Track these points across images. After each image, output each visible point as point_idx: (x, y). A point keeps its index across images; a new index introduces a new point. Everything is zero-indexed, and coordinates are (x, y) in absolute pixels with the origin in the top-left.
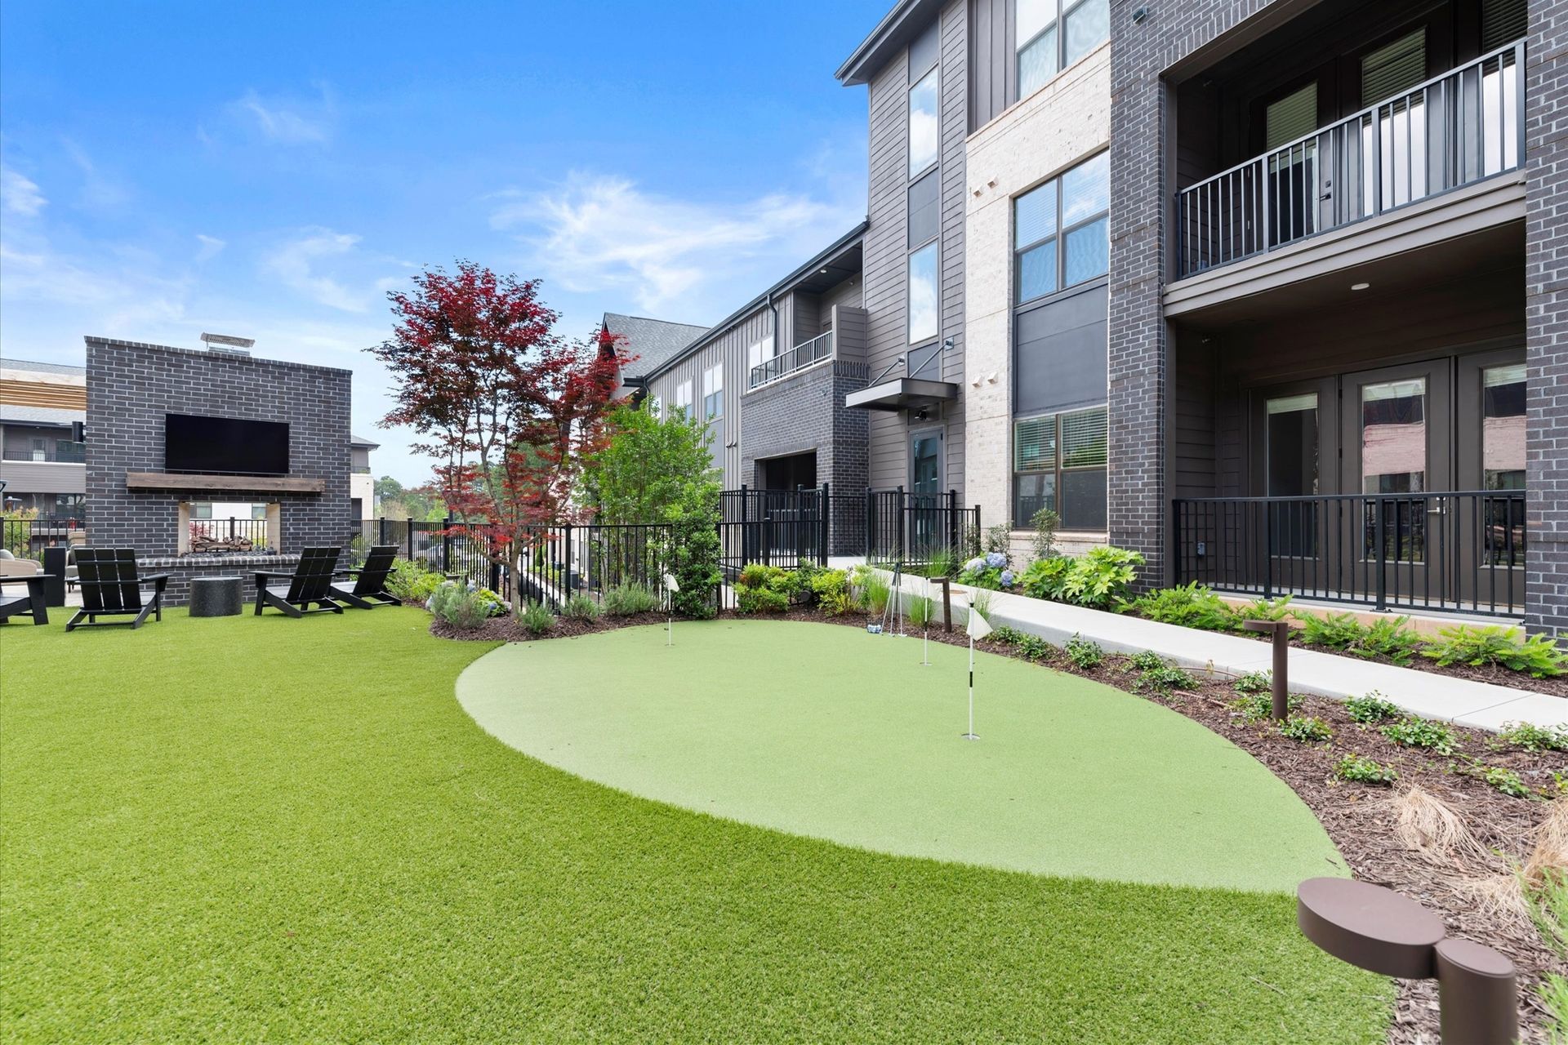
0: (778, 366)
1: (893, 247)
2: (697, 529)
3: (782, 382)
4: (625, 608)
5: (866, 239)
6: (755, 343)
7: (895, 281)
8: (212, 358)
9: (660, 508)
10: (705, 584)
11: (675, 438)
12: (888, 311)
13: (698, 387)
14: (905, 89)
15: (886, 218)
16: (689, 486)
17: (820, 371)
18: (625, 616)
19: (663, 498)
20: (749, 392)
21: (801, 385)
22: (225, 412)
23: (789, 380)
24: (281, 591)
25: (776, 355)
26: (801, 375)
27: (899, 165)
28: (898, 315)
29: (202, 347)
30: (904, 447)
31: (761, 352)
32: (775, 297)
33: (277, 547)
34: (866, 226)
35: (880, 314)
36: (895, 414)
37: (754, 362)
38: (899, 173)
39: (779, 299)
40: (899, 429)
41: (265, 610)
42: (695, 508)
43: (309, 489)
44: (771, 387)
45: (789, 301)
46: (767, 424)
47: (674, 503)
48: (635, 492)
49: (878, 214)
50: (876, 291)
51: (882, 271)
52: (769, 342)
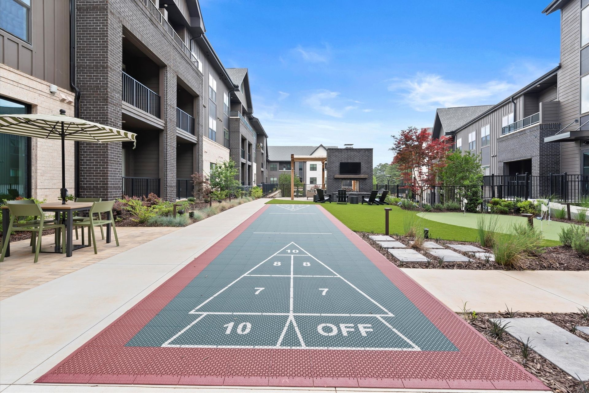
0: (515, 126)
1: (572, 75)
2: (474, 187)
3: (516, 133)
4: (451, 208)
5: (559, 73)
6: (505, 116)
7: (574, 89)
8: (347, 149)
9: (462, 181)
10: (477, 203)
11: (467, 161)
12: (570, 101)
13: (478, 134)
14: (579, 10)
15: (569, 63)
16: (472, 175)
17: (534, 128)
18: (451, 210)
19: (463, 178)
20: (501, 137)
21: (525, 134)
22: (350, 161)
23: (519, 132)
24: (367, 200)
25: (515, 121)
26: (525, 130)
27: (576, 41)
28: (575, 102)
29: (344, 147)
30: (578, 156)
31: (508, 120)
32: (514, 98)
33: (358, 191)
34: (560, 67)
35: (566, 103)
36: (574, 142)
37: (505, 124)
38: (576, 45)
39: (517, 98)
40: (576, 148)
41: (364, 203)
42: (474, 181)
43: (365, 177)
44: (511, 135)
45: (521, 100)
46: (509, 148)
47: (466, 180)
48: (454, 177)
49: (565, 63)
50: (564, 93)
51: (567, 85)
52: (512, 115)
